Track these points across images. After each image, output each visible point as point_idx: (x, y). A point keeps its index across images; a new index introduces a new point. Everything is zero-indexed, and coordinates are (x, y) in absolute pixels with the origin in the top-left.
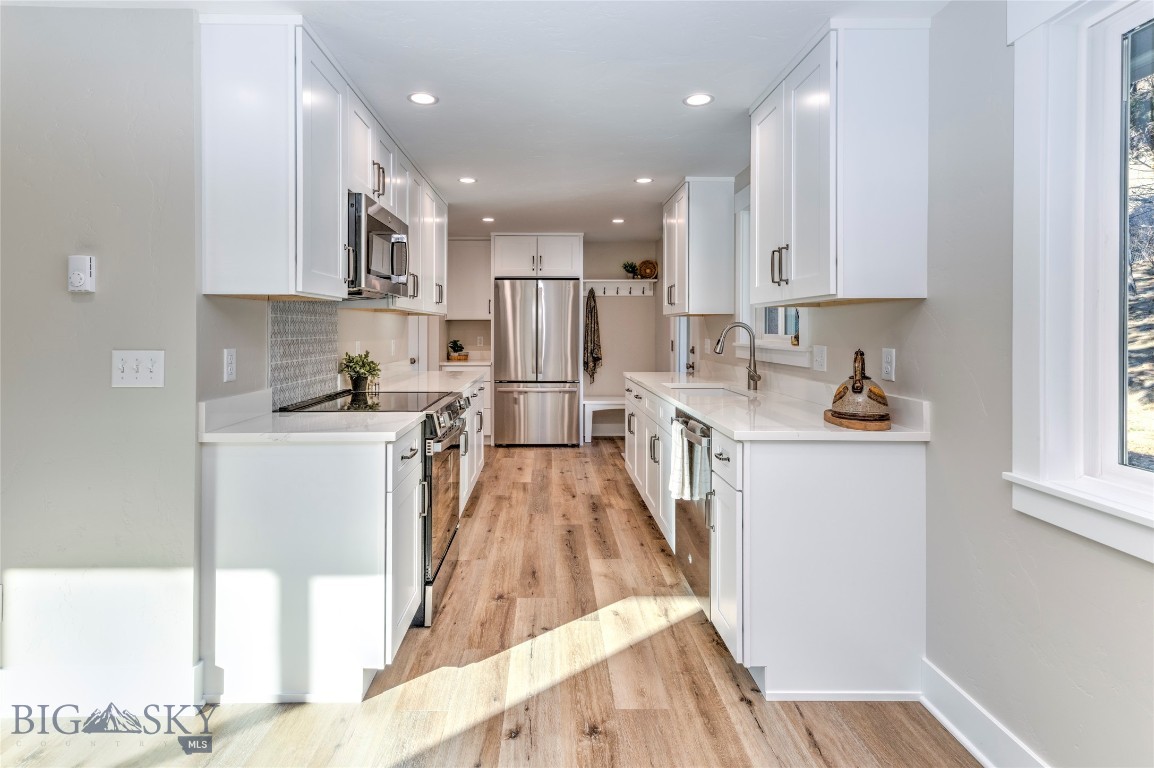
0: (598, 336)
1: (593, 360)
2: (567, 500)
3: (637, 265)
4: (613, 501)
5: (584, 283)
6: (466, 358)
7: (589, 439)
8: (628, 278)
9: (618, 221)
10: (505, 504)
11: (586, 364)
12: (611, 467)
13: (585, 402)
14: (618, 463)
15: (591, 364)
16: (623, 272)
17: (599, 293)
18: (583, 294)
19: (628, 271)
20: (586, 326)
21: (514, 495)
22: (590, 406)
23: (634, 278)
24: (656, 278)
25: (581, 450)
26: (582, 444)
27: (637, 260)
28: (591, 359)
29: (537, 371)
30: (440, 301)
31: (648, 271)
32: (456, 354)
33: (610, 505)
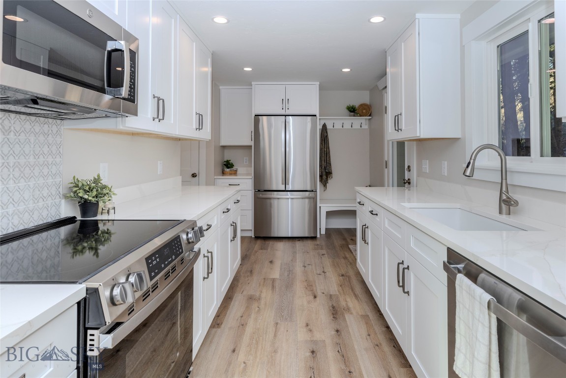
0: (330, 157)
1: (326, 174)
2: (309, 302)
3: (357, 107)
4: (351, 305)
5: (320, 119)
6: (235, 173)
7: (323, 232)
8: (350, 116)
9: (346, 70)
10: (255, 306)
11: (321, 176)
12: (343, 260)
13: (321, 205)
14: (348, 256)
15: (324, 177)
16: (347, 112)
17: (329, 127)
18: (319, 127)
19: (351, 111)
20: (321, 149)
21: (263, 295)
22: (324, 208)
23: (354, 116)
24: (370, 116)
25: (318, 242)
26: (318, 236)
27: (356, 103)
28: (324, 173)
29: (285, 182)
30: (200, 127)
31: (364, 111)
32: (228, 170)
33: (348, 309)
